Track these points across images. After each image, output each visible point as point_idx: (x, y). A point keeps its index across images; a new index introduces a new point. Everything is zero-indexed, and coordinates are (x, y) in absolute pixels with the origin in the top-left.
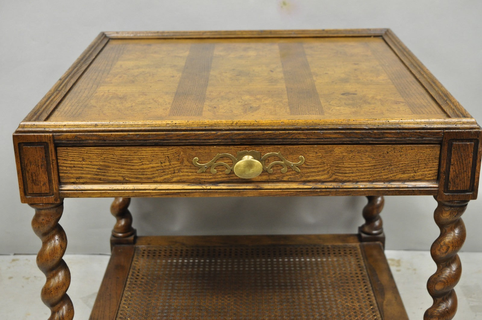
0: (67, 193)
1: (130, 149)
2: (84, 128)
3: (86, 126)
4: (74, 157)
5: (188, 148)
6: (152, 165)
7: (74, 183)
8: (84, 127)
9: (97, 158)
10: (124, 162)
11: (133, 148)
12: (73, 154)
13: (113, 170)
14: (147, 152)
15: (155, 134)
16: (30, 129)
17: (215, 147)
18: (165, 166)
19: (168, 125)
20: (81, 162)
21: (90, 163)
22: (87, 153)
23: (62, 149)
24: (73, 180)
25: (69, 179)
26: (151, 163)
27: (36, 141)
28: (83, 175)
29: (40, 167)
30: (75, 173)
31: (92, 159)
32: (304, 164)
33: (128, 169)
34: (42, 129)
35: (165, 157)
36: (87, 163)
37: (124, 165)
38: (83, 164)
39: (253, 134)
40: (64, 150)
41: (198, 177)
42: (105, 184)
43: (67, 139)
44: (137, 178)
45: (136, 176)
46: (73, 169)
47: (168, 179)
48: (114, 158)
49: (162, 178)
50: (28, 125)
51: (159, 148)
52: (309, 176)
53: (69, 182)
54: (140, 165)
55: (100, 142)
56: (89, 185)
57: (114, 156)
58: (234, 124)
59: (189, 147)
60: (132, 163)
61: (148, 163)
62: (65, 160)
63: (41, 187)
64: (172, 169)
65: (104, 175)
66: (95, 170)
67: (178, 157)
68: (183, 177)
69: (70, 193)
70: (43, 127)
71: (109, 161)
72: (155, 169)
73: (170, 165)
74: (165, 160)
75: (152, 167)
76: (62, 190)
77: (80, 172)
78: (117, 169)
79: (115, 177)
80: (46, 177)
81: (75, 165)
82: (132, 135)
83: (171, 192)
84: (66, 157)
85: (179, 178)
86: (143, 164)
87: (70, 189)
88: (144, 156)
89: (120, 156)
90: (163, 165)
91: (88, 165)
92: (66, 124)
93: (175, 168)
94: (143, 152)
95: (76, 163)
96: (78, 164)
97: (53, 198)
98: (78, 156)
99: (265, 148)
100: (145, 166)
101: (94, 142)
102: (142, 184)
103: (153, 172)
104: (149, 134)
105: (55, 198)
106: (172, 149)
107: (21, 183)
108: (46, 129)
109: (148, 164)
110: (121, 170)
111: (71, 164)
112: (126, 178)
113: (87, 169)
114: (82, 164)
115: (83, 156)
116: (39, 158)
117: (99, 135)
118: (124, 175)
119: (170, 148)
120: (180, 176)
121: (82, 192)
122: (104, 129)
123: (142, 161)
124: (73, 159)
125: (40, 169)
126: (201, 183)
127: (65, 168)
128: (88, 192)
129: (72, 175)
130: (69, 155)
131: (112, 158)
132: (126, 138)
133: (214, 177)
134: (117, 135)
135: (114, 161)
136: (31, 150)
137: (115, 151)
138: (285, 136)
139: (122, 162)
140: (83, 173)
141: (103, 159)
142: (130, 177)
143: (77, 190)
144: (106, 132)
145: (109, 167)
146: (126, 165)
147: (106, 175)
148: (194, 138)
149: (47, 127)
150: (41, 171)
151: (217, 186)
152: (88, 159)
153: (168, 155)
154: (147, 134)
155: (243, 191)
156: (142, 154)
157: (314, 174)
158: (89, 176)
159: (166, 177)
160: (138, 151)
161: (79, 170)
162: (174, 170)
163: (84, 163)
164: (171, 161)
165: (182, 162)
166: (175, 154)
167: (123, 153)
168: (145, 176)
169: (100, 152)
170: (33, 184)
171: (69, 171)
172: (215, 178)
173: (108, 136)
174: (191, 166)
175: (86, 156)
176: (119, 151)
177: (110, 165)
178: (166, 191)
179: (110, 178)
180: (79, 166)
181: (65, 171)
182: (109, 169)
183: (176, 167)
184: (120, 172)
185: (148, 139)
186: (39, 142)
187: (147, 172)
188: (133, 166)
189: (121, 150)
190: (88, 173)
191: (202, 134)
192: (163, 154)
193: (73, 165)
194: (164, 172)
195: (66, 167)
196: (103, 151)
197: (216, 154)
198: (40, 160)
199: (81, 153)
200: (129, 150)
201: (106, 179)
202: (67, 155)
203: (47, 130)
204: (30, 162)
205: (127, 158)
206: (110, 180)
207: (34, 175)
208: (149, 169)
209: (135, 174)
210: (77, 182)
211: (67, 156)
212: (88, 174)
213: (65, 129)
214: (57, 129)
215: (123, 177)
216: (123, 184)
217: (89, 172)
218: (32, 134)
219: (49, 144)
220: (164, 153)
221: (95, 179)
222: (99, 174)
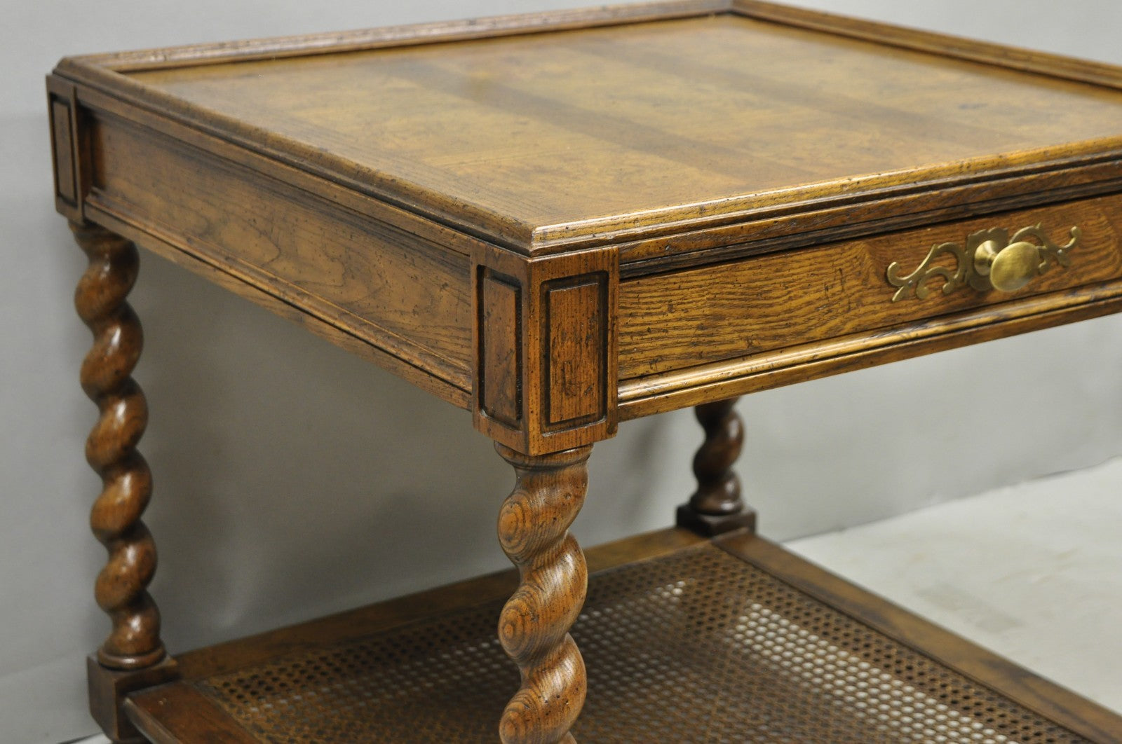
0: (633, 406)
1: (768, 263)
2: (678, 220)
3: (681, 216)
4: (652, 302)
5: (880, 241)
6: (807, 298)
7: (642, 377)
8: (679, 217)
9: (700, 299)
10: (754, 300)
11: (777, 260)
12: (651, 297)
13: (730, 324)
14: (801, 263)
15: (829, 213)
16: (564, 242)
17: (929, 229)
18: (834, 294)
19: (845, 189)
20: (664, 314)
21: (683, 315)
22: (679, 288)
23: (627, 286)
24: (641, 370)
25: (634, 366)
26: (806, 293)
27: (583, 272)
28: (666, 351)
29: (583, 343)
30: (651, 347)
31: (689, 303)
32: (1077, 247)
33: (761, 316)
34: (588, 237)
35: (835, 272)
36: (677, 315)
37: (752, 307)
38: (669, 321)
39: (1004, 186)
40: (632, 289)
41: (892, 312)
42: (708, 368)
43: (649, 256)
44: (775, 337)
45: (774, 332)
46: (647, 337)
47: (837, 328)
48: (733, 293)
49: (824, 328)
50: (554, 232)
51: (826, 250)
52: (1083, 274)
53: (634, 376)
54: (785, 302)
55: (718, 251)
56: (674, 375)
57: (735, 287)
58: (964, 169)
59: (881, 238)
60: (770, 298)
61: (800, 293)
62: (631, 315)
63: (580, 399)
64: (845, 302)
65: (709, 343)
66: (692, 332)
67: (858, 269)
68: (864, 319)
69: (639, 404)
70: (589, 230)
71: (724, 302)
72: (812, 307)
73: (843, 290)
74: (835, 280)
75: (809, 303)
76: (622, 400)
77: (659, 343)
78: (738, 321)
79: (732, 342)
80: (594, 370)
81: (650, 327)
82: (783, 222)
83: (845, 360)
84: (634, 308)
85: (856, 322)
86: (790, 299)
87: (639, 394)
88: (795, 277)
89: (746, 285)
90: (831, 291)
91: (680, 319)
92: (639, 217)
93: (850, 296)
94: (795, 265)
95: (655, 318)
96: (658, 322)
97: (604, 426)
98: (659, 299)
99: (1016, 218)
100: (794, 304)
101: (702, 254)
102: (781, 352)
103: (809, 316)
104: (817, 215)
105: (608, 424)
106: (850, 249)
107: (537, 398)
108: (597, 235)
109: (801, 297)
110: (746, 321)
111: (642, 325)
112: (754, 342)
113: (676, 332)
114: (666, 321)
115: (670, 298)
116: (584, 318)
117: (716, 234)
118: (750, 334)
119: (846, 248)
120: (859, 316)
121: (667, 397)
122: (721, 216)
123: (789, 289)
124: (648, 311)
125: (584, 349)
126: (895, 327)
127: (628, 339)
128: (677, 395)
129: (642, 356)
130: (641, 300)
131: (730, 293)
132: (770, 232)
133: (920, 307)
134: (753, 227)
135: (734, 299)
136: (570, 298)
137: (738, 273)
138: (1057, 182)
139: (752, 300)
140: (665, 346)
141: (713, 299)
142: (760, 338)
143: (654, 394)
144: (727, 224)
145: (722, 318)
146: (756, 306)
147: (714, 341)
148: (897, 212)
149: (598, 229)
150: (585, 354)
151: (926, 328)
152: (682, 303)
153: (841, 267)
154: (812, 215)
155: (976, 332)
156: (792, 272)
157: (1091, 267)
158: (678, 350)
159: (832, 323)
160: (784, 264)
161: (658, 338)
162: (850, 303)
163: (670, 316)
164: (845, 282)
165: (865, 281)
166: (855, 260)
167: (754, 274)
168: (792, 329)
169: (708, 282)
170: (564, 394)
171: (637, 343)
172: (922, 309)
173: (734, 233)
174: (880, 287)
175: (676, 298)
176: (745, 272)
177: (724, 311)
178: (837, 359)
179: (721, 348)
180: (659, 326)
181: (627, 348)
182: (721, 323)
183: (853, 294)
184: (743, 328)
185: (811, 228)
186: (589, 271)
187: (796, 317)
188: (771, 305)
189: (750, 269)
190: (677, 343)
191: (914, 200)
192: (831, 264)
193: (647, 327)
194: (830, 311)
195: (631, 334)
196: (714, 276)
197: (928, 247)
198: (585, 324)
199: (667, 289)
200: (766, 266)
201: (713, 352)
202: (636, 301)
203: (600, 237)
204: (562, 334)
205: (761, 287)
206: (720, 354)
207: (567, 368)
208: (801, 308)
209: (773, 328)
210: (652, 372)
211: (636, 303)
212: (675, 345)
213: (639, 230)
214: (621, 231)
215: (747, 339)
216: (744, 360)
217: (680, 340)
218: (574, 254)
219: (610, 276)
220: (833, 261)
221: (689, 355)
222: (700, 342)
